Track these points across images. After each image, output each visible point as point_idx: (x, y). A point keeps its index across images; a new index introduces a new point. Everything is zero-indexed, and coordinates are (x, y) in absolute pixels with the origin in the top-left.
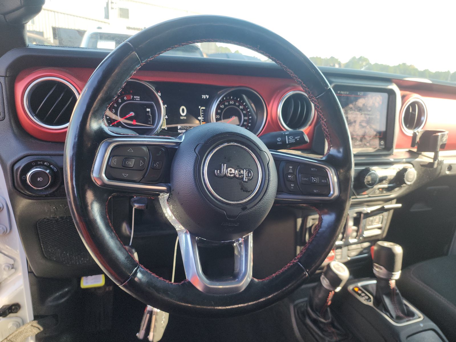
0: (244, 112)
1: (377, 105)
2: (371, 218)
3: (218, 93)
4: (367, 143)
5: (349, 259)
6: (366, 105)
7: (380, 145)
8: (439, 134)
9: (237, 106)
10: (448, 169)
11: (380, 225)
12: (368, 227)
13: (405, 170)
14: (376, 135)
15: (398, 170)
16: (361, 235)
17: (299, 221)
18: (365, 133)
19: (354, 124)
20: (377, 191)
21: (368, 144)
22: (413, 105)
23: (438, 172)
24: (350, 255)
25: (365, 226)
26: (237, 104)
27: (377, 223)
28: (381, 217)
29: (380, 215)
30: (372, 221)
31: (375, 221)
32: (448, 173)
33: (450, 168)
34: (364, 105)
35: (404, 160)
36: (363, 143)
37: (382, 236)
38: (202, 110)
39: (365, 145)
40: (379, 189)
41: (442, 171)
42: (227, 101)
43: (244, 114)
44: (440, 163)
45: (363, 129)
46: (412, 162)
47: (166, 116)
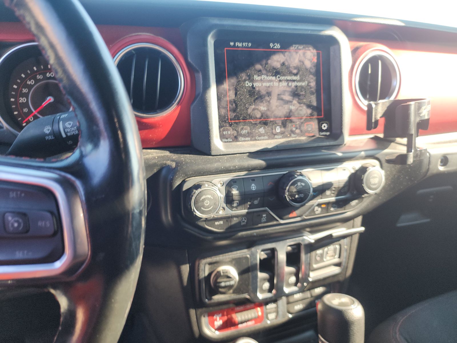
1: (308, 64)
2: (319, 252)
4: (297, 128)
5: (290, 316)
6: (286, 64)
7: (321, 130)
8: (412, 103)
10: (441, 162)
11: (336, 260)
12: (315, 266)
13: (363, 170)
14: (312, 115)
15: (353, 171)
16: (306, 279)
17: (186, 269)
18: (291, 111)
19: (267, 98)
20: (318, 210)
21: (298, 131)
22: (374, 61)
23: (424, 170)
24: (292, 311)
25: (309, 264)
27: (332, 258)
28: (338, 247)
29: (336, 245)
30: (322, 256)
31: (328, 255)
32: (441, 169)
33: (445, 161)
34: (283, 64)
35: (363, 153)
36: (289, 129)
37: (345, 275)
39: (292, 132)
40: (319, 205)
41: (431, 166)
42: (40, 72)
44: (420, 155)
45: (286, 107)
46: (377, 156)
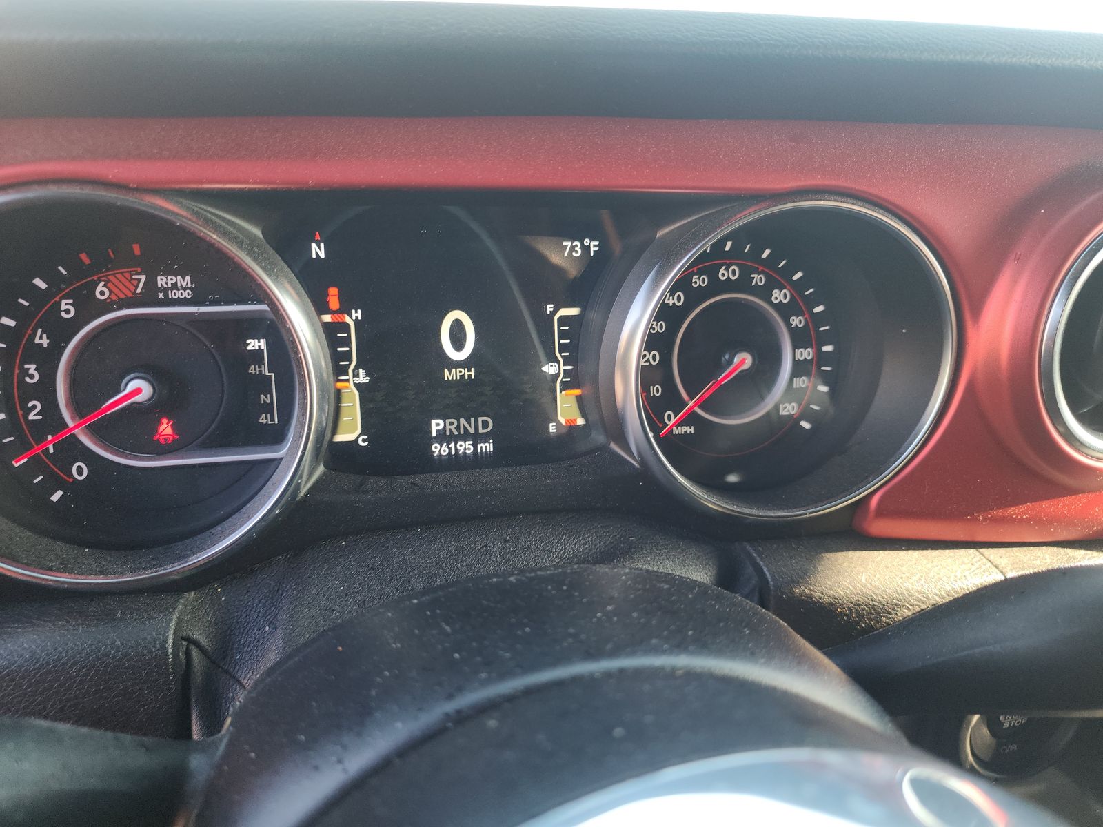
0: (796, 321)
3: (660, 234)
9: (756, 291)
26: (758, 279)
38: (563, 320)
42: (702, 266)
43: (794, 332)
47: (362, 372)
